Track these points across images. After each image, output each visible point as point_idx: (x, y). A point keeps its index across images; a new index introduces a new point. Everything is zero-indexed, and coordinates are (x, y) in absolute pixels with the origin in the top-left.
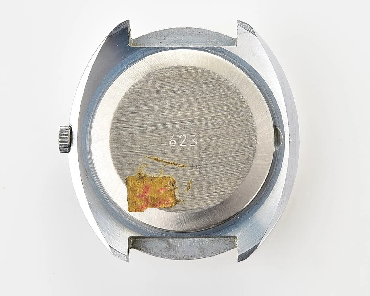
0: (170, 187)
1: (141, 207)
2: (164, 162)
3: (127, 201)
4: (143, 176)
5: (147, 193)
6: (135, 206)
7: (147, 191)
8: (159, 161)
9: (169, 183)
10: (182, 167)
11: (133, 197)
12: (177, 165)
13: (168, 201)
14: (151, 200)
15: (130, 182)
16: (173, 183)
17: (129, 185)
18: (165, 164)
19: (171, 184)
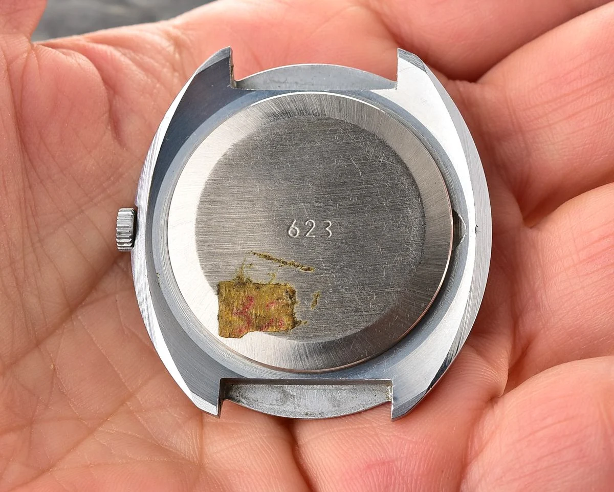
0: (286, 300)
1: (238, 329)
2: (279, 261)
3: (218, 319)
4: (245, 281)
5: (250, 309)
6: (229, 329)
7: (250, 305)
8: (272, 259)
9: (284, 294)
10: (306, 270)
11: (228, 314)
12: (298, 266)
13: (281, 321)
14: (256, 320)
15: (224, 290)
16: (292, 294)
17: (222, 295)
18: (280, 264)
19: (288, 296)
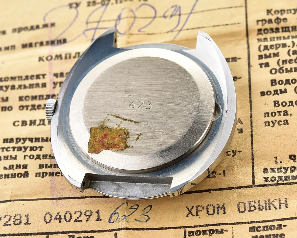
0: (124, 136)
1: (98, 149)
3: (89, 144)
4: (104, 127)
6: (94, 149)
7: (105, 138)
8: (120, 118)
9: (123, 133)
11: (93, 141)
12: (132, 121)
13: (120, 145)
14: (107, 145)
15: (93, 131)
16: (127, 133)
17: (92, 133)
18: (123, 120)
19: (125, 134)
